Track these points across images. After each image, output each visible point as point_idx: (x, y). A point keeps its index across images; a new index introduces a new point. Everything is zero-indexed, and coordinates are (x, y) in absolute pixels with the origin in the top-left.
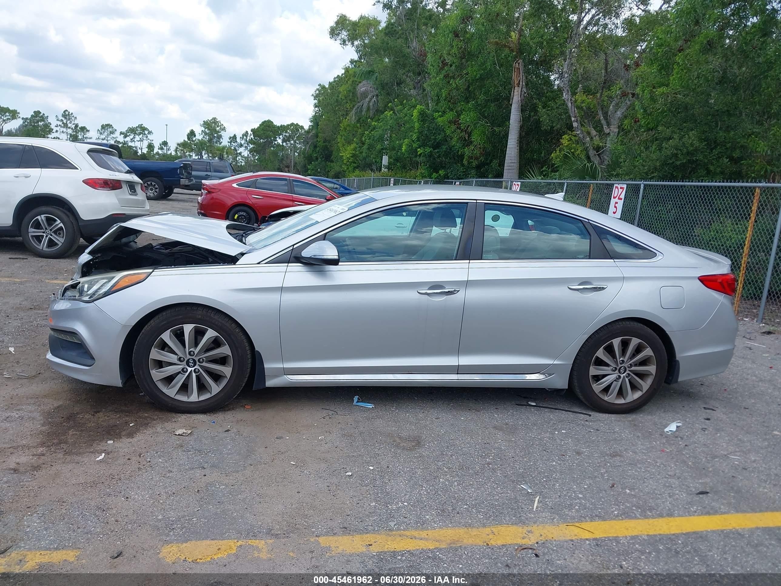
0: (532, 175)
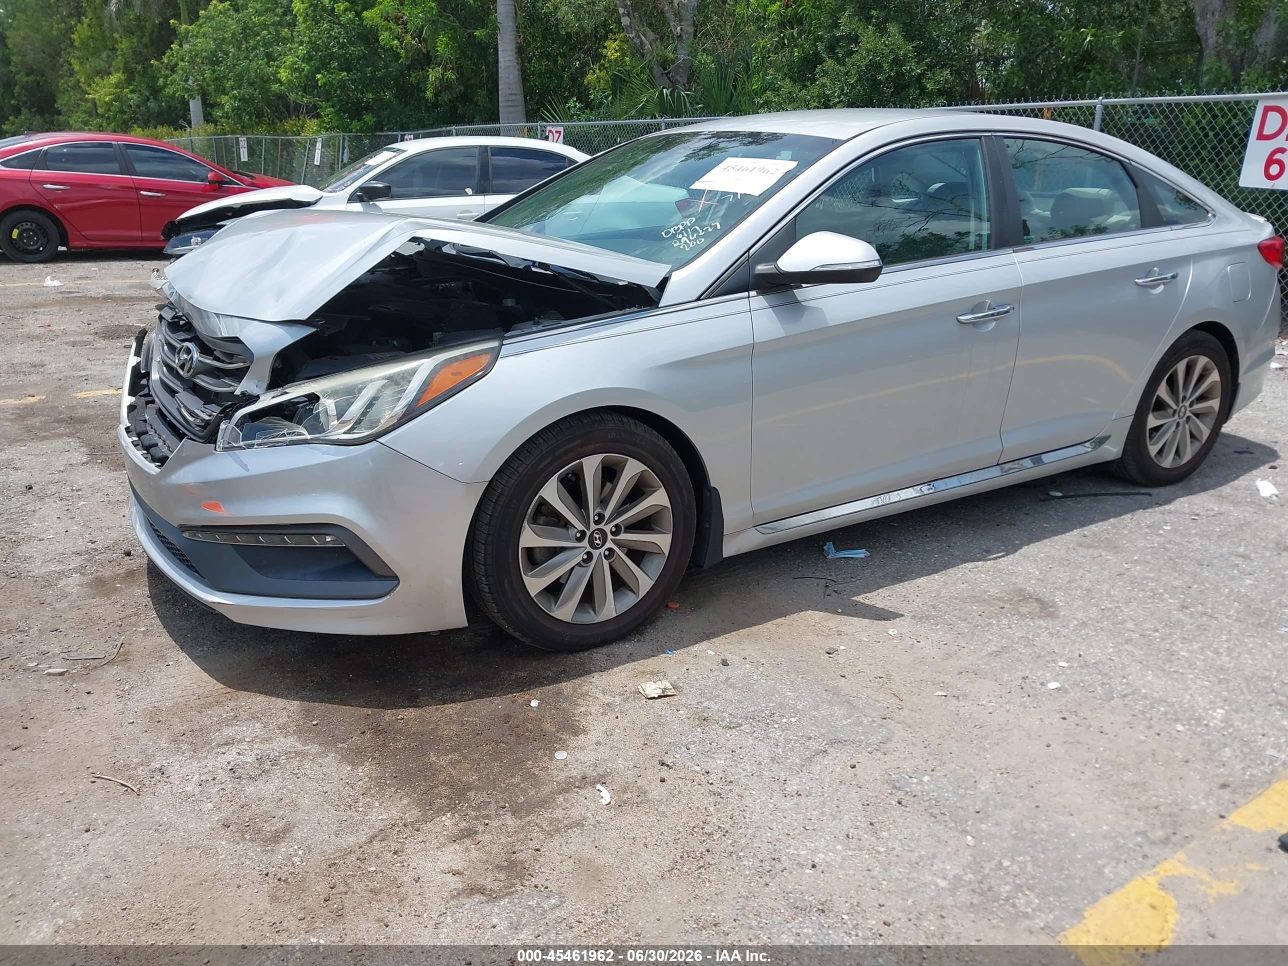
0: (554, 117)
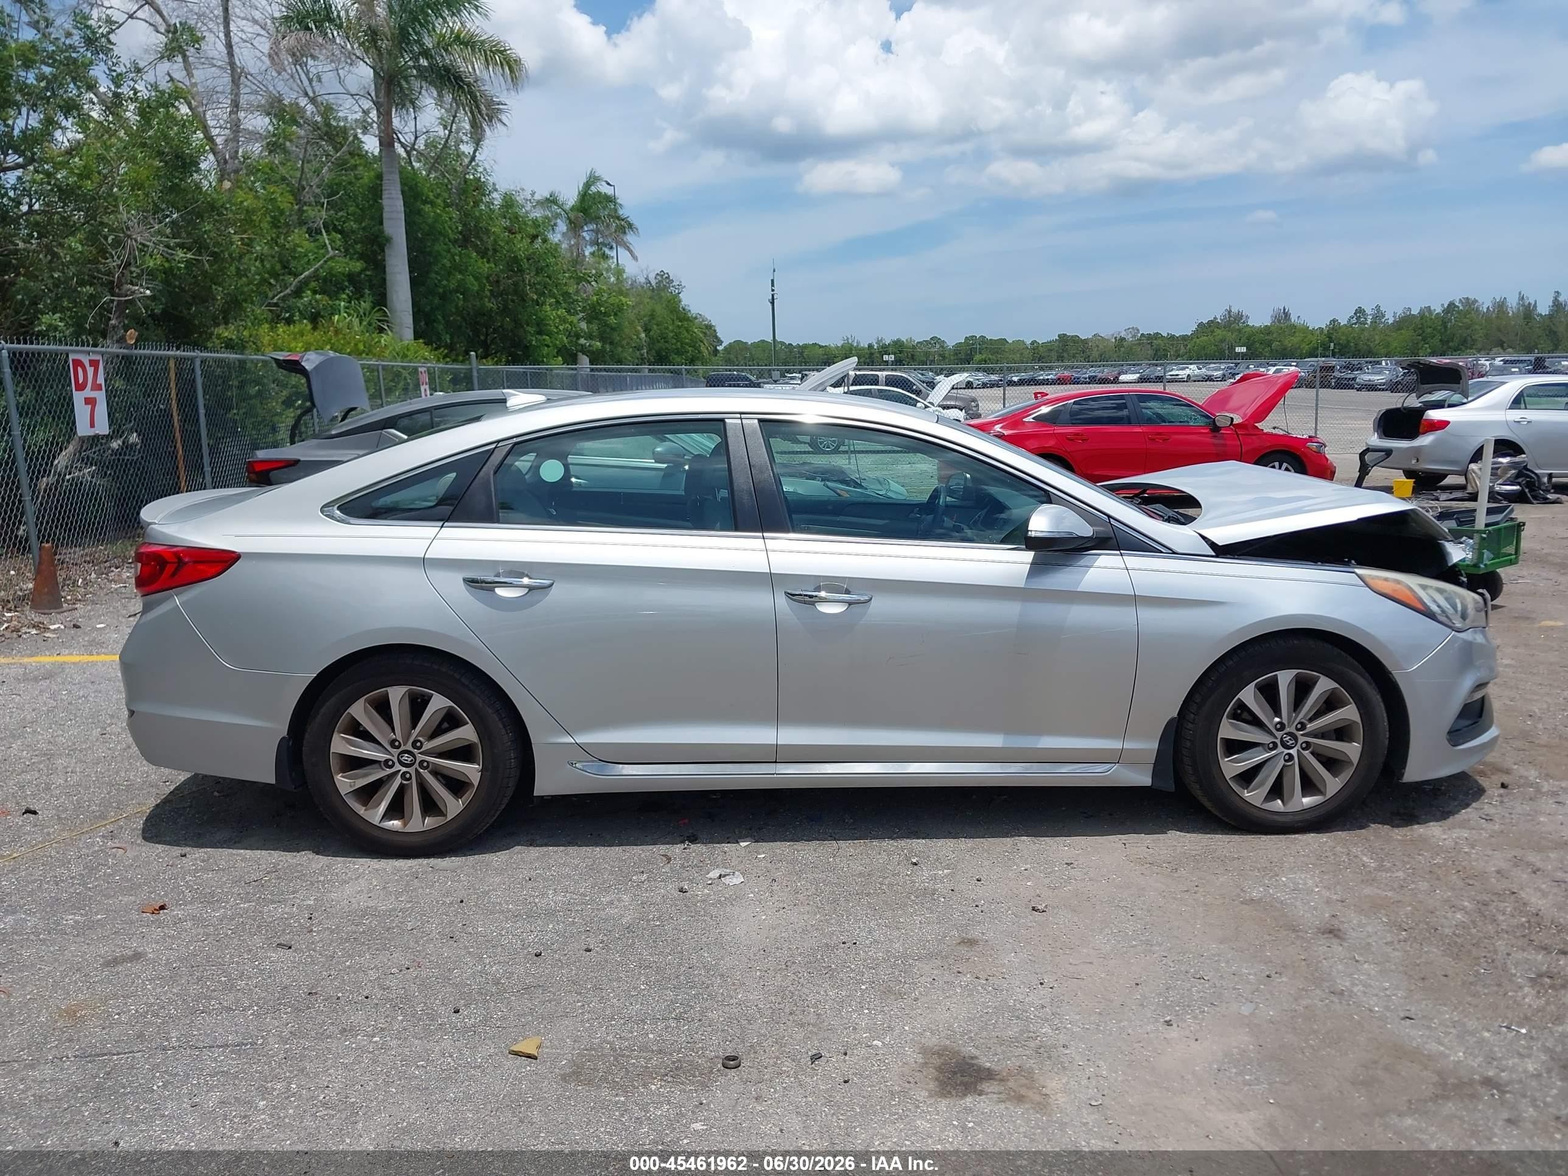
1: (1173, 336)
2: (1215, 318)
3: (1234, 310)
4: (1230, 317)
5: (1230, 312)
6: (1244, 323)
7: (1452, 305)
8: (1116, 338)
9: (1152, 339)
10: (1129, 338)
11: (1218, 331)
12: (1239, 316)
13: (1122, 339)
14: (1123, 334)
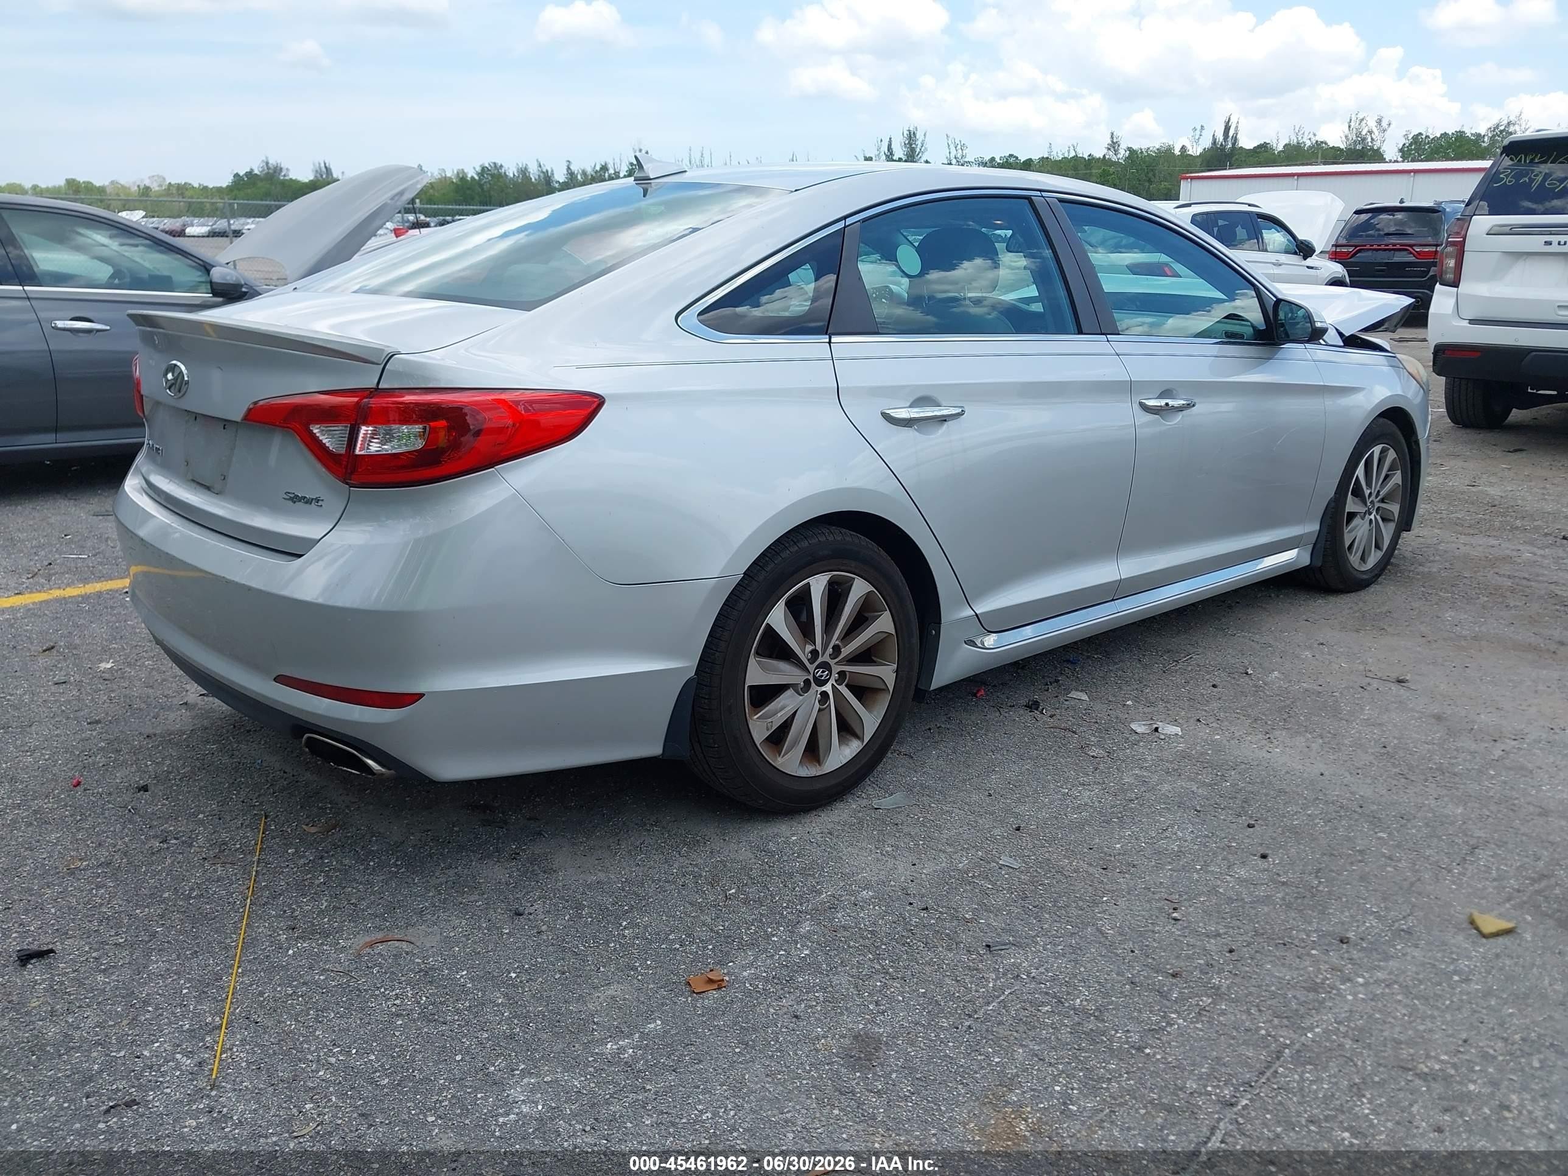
1: (206, 188)
2: (252, 170)
3: (272, 162)
4: (268, 168)
5: (267, 163)
6: (285, 176)
7: (483, 168)
8: (139, 186)
9: (182, 189)
10: (155, 187)
11: (260, 184)
12: (278, 170)
13: (147, 188)
14: (147, 183)
